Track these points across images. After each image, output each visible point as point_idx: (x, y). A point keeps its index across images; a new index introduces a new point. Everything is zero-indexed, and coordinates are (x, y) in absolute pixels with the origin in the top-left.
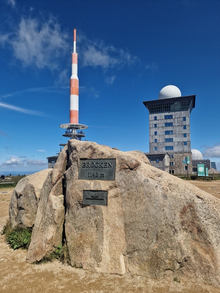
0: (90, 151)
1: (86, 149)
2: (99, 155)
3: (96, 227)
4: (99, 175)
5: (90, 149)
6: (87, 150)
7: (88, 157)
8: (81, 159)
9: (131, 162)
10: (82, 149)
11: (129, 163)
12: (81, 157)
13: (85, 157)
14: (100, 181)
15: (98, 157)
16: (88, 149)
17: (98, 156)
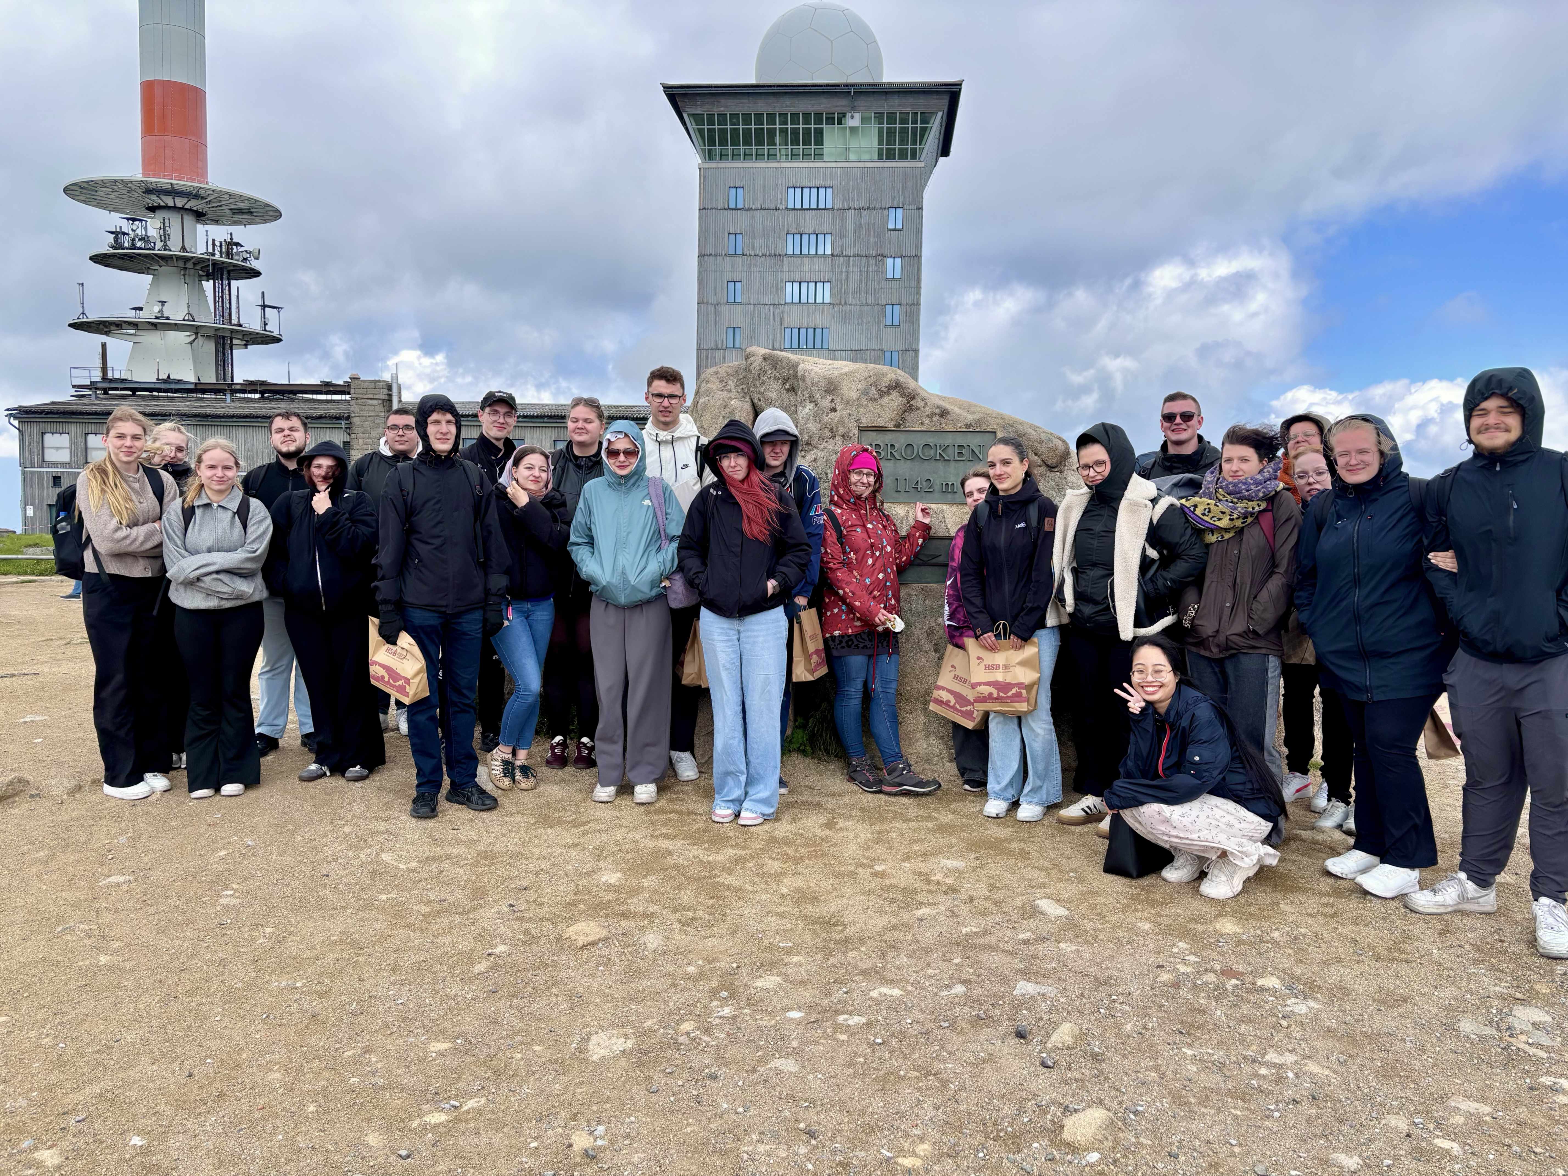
0: (894, 401)
1: (882, 394)
2: (931, 416)
3: (936, 651)
4: (937, 487)
5: (894, 394)
6: (886, 399)
7: (891, 425)
8: (862, 430)
9: (1050, 445)
10: (865, 393)
11: (1042, 449)
12: (865, 422)
13: (880, 422)
14: (945, 507)
15: (927, 424)
16: (888, 393)
17: (927, 421)
